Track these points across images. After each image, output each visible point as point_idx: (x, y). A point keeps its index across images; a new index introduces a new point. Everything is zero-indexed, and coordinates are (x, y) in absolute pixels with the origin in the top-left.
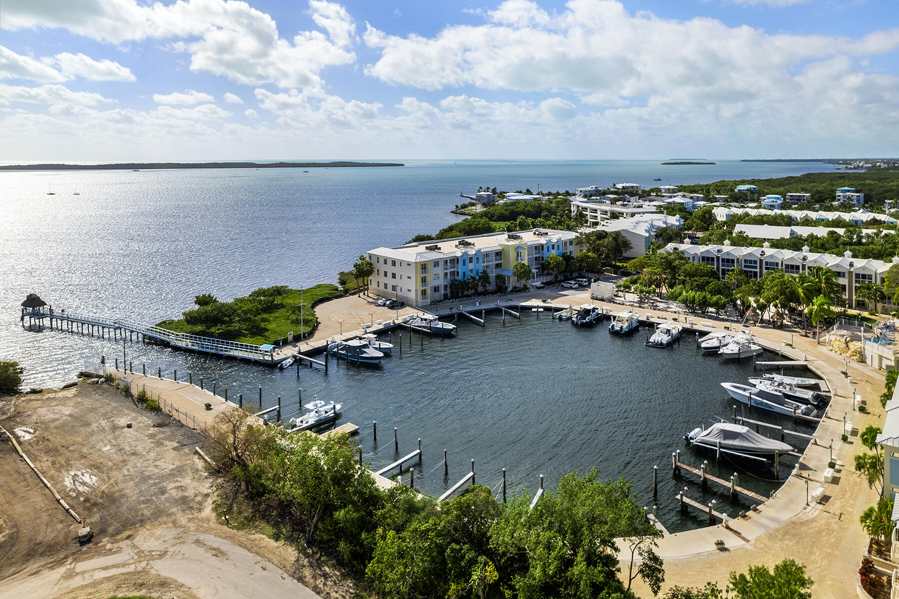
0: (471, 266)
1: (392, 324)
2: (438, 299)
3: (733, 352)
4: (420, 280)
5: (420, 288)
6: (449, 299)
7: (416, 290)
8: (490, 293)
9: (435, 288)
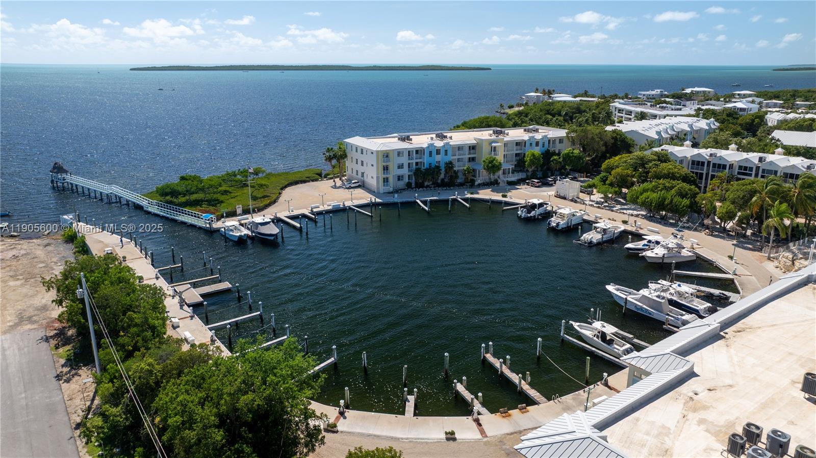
0: (438, 158)
1: (341, 206)
2: (401, 187)
3: (657, 256)
4: (381, 169)
5: (382, 176)
6: (412, 188)
7: (378, 178)
8: (457, 185)
9: (399, 177)
